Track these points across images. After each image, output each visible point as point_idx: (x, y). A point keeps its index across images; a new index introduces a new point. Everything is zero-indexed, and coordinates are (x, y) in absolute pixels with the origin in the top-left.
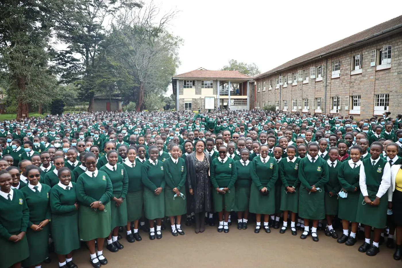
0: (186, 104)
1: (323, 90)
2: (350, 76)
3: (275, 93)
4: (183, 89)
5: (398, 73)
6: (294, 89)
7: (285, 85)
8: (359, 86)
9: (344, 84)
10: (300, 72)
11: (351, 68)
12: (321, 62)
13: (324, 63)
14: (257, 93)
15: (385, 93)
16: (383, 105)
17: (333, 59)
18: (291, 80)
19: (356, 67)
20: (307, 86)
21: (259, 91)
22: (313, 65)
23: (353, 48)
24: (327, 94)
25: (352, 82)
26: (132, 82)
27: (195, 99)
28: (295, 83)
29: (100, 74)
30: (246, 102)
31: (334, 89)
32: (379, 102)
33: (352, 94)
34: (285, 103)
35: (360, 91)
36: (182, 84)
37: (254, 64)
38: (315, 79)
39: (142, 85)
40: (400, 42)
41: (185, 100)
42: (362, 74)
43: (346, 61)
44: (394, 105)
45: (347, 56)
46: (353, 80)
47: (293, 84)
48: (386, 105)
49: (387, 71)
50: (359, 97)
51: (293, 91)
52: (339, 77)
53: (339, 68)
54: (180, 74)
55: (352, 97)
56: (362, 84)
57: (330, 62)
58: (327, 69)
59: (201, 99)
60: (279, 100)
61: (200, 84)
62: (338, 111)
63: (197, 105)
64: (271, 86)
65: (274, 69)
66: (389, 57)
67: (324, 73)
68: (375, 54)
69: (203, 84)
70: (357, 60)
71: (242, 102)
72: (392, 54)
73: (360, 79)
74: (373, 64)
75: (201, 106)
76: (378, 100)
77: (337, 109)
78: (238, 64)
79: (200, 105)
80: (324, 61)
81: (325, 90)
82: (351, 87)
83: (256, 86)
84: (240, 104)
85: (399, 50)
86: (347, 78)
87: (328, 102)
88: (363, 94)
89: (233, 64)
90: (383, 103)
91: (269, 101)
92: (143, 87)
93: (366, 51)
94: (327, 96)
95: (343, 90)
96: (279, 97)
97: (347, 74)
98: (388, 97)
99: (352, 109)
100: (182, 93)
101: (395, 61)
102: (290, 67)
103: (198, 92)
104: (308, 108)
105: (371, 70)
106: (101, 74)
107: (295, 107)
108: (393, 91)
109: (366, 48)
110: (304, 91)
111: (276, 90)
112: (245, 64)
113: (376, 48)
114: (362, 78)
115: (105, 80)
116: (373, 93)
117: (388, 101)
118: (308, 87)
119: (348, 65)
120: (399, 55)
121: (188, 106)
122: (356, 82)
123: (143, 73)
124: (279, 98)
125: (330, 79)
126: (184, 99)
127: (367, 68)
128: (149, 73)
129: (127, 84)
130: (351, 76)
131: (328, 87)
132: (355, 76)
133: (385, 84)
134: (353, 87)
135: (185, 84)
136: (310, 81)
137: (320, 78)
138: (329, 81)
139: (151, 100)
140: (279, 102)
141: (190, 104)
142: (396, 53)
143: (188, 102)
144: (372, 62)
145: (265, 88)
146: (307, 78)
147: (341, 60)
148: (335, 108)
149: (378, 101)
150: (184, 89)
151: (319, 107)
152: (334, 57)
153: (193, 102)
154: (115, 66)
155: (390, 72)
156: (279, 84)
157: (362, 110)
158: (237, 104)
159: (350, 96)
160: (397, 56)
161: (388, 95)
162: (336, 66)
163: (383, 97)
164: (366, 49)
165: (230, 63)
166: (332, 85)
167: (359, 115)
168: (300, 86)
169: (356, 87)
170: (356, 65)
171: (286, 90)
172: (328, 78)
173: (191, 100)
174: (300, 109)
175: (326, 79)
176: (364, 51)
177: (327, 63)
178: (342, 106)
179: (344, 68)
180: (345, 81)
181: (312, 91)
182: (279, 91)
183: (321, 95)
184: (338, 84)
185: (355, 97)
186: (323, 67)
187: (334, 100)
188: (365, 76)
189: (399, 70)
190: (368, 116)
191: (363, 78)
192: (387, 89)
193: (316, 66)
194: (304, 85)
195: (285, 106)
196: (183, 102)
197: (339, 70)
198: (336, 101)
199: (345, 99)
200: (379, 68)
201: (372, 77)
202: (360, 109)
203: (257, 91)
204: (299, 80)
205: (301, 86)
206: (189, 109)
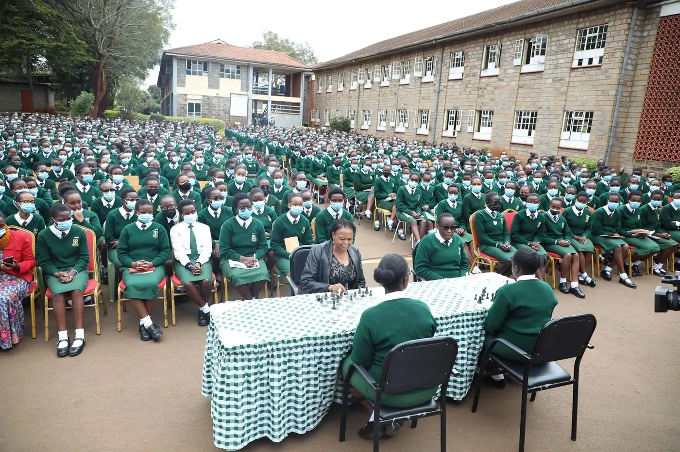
0: (191, 105)
1: (434, 97)
2: (478, 78)
3: (350, 98)
4: (185, 77)
5: (553, 80)
6: (383, 93)
7: (368, 85)
8: (492, 96)
9: (468, 90)
10: (395, 63)
11: (481, 65)
12: (433, 51)
13: (437, 53)
14: (315, 94)
15: (532, 109)
16: (527, 128)
17: (453, 47)
18: (379, 76)
19: (490, 64)
20: (406, 88)
21: (319, 92)
22: (419, 54)
23: (488, 33)
24: (439, 104)
25: (481, 89)
26: (82, 53)
27: (208, 98)
28: (386, 83)
29: (9, 27)
30: (299, 109)
31: (451, 97)
32: (522, 123)
33: (481, 108)
34: (366, 116)
35: (493, 104)
36: (183, 67)
37: (307, 43)
38: (421, 78)
39: (103, 61)
40: (560, 31)
41: (188, 97)
42: (499, 77)
43: (475, 52)
44: (544, 129)
45: (477, 45)
46: (483, 85)
47: (383, 84)
48: (530, 128)
49: (537, 76)
50: (492, 113)
51: (381, 95)
52: (461, 77)
53: (462, 63)
54: (180, 47)
55: (480, 112)
56: (496, 92)
57: (448, 51)
58: (442, 63)
59: (218, 97)
60: (356, 109)
61: (217, 70)
62: (456, 133)
63: (211, 108)
64: (342, 84)
65: (349, 56)
66: (543, 53)
67: (437, 69)
68: (522, 46)
69: (222, 70)
70: (491, 54)
71: (292, 108)
72: (547, 49)
73: (494, 84)
74: (517, 62)
75: (219, 110)
76: (520, 119)
77: (455, 129)
78: (279, 42)
79: (217, 108)
80: (437, 50)
81: (436, 98)
82: (479, 96)
83: (315, 83)
84: (288, 111)
85: (558, 43)
86: (475, 80)
87: (440, 118)
88: (498, 108)
89: (270, 40)
90: (527, 125)
91: (337, 110)
92: (105, 65)
93: (508, 40)
94: (439, 108)
95: (466, 100)
96: (356, 104)
97: (474, 75)
98: (536, 116)
99: (479, 131)
100: (182, 83)
101: (551, 61)
102: (380, 53)
103: (213, 85)
104: (406, 125)
105: (513, 71)
106: (13, 29)
107: (384, 123)
108: (544, 108)
109: (508, 35)
110: (401, 96)
111: (351, 92)
112: (292, 42)
113: (523, 36)
114: (499, 84)
115: (25, 41)
116: (513, 108)
117: (535, 122)
118: (408, 90)
119: (478, 60)
120: (557, 52)
121: (194, 108)
122: (489, 88)
123: (105, 38)
124: (357, 106)
125: (446, 80)
126: (186, 95)
127: (508, 67)
128: (117, 38)
129: (73, 56)
130: (481, 77)
131: (442, 94)
132: (487, 79)
133: (533, 95)
134: (483, 96)
135: (189, 67)
136: (412, 81)
137: (429, 77)
138: (443, 84)
139: (127, 91)
140: (356, 113)
141: (198, 106)
142: (554, 48)
143: (195, 102)
144: (516, 58)
145: (330, 87)
146: (406, 75)
147: (466, 50)
148: (451, 127)
149: (520, 121)
150: (187, 76)
151: (424, 125)
152: (455, 45)
153: (204, 101)
154: (47, 14)
155: (541, 77)
156: (357, 81)
157: (494, 134)
158: (282, 111)
159: (476, 111)
160: (555, 53)
161: (536, 113)
162: (457, 59)
163: (528, 115)
164: (508, 37)
165: (265, 37)
166: (449, 91)
167: (489, 141)
168: (393, 89)
169: (487, 96)
170: (491, 62)
171: (369, 94)
172: (443, 78)
173: (201, 98)
174: (393, 127)
175: (440, 79)
176: (505, 39)
177: (443, 53)
178: (464, 125)
179: (469, 64)
180: (470, 86)
181: (414, 98)
182: (357, 95)
183: (430, 105)
184: (459, 90)
185: (484, 112)
186: (436, 59)
187: (450, 115)
188: (503, 80)
189: (555, 75)
190: (502, 143)
191: (500, 82)
192: (534, 104)
193: (425, 56)
194: (401, 87)
195: (366, 119)
196: (186, 100)
197: (462, 66)
198: (453, 117)
199: (469, 115)
200: (526, 68)
201: (513, 83)
202: (491, 132)
203: (315, 90)
204: (393, 78)
205: (395, 89)
206: (196, 114)
